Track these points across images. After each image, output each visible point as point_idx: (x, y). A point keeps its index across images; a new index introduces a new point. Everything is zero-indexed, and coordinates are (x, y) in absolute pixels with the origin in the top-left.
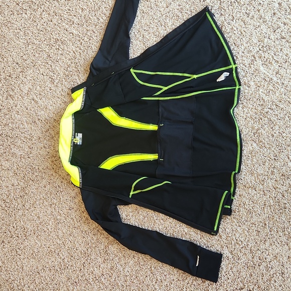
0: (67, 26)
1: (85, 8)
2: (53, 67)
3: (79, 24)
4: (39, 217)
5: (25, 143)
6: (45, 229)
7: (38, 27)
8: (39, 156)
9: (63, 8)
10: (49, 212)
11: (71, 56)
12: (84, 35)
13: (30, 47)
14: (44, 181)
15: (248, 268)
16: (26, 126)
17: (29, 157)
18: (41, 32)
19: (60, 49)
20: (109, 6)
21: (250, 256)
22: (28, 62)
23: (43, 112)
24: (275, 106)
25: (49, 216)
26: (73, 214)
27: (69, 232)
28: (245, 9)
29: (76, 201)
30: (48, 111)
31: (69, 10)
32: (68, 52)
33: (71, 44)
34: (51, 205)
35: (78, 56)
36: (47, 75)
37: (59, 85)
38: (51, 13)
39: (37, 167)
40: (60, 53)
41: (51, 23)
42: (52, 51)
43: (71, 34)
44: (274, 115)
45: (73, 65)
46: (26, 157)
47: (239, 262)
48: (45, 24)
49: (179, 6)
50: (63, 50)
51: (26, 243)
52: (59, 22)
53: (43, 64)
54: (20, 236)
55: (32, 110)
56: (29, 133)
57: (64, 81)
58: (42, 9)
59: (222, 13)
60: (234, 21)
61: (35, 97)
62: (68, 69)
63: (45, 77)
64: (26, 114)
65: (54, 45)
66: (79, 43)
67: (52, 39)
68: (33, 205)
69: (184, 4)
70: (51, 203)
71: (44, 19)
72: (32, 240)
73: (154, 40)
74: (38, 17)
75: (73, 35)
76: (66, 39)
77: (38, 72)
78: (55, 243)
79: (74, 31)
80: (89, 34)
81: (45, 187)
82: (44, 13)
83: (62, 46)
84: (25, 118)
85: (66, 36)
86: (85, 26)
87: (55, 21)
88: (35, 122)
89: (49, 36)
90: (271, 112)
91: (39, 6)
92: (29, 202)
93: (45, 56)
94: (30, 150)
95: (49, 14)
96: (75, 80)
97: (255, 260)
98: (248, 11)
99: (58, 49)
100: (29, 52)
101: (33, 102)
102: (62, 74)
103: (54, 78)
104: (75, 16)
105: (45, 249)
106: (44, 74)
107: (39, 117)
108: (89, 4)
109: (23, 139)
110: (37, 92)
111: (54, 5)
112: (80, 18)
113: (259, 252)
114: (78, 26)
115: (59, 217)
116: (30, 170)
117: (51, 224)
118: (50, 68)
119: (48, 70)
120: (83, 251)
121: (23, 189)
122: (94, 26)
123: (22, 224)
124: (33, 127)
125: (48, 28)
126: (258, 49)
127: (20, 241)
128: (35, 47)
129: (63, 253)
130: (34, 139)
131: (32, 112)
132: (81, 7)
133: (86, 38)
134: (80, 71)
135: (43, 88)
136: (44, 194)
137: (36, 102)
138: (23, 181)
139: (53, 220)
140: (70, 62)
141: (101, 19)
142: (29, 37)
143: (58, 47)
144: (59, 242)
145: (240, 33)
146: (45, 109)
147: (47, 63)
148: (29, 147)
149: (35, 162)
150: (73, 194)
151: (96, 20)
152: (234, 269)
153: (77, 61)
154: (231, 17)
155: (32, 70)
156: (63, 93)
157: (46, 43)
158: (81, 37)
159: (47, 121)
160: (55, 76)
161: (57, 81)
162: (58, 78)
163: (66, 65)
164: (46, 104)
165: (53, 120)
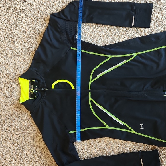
2: (13, 31)
10: (12, 150)
14: (7, 125)
19: (19, 16)
23: (4, 68)
25: (12, 154)
26: (34, 151)
29: (37, 139)
30: (9, 67)
32: (26, 19)
33: (29, 12)
34: (13, 144)
35: (36, 22)
36: (7, 37)
40: (19, 19)
42: (11, 17)
43: (29, 5)
45: (31, 29)
57: (23, 42)
62: (27, 32)
63: (6, 39)
65: (14, 13)
66: (36, 12)
67: (12, 8)
70: (13, 143)
76: (25, 8)
79: (32, 2)
80: (45, 4)
81: (7, 129)
83: (20, 14)
85: (24, 6)
89: (8, 6)
93: (6, 22)
99: (18, 16)
103: (14, 39)
106: (4, 36)
117: (13, 160)
118: (10, 31)
119: (8, 33)
133: (42, 8)
135: (4, 48)
136: (7, 136)
139: (15, 157)
140: (28, 27)
143: (17, 15)
146: (5, 65)
147: (7, 27)
150: (34, 134)
153: (35, 26)
156: (22, 52)
157: (6, 11)
158: (38, 7)
159: (8, 75)
160: (15, 38)
161: (16, 42)
162: (18, 40)
163: (25, 29)
164: (7, 61)
165: (14, 74)
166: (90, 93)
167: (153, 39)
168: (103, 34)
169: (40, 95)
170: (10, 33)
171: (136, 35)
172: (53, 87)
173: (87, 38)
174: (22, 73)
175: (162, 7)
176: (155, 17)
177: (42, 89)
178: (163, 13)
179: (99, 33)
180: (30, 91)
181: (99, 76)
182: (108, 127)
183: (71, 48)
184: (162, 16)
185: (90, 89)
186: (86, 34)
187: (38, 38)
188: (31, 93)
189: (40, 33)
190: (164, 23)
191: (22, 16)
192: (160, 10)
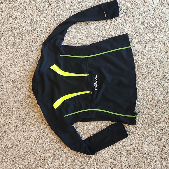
0: (24, 25)
1: (34, 14)
3: (30, 24)
4: (14, 137)
5: (3, 94)
6: (19, 144)
7: (7, 26)
8: (12, 101)
9: (21, 15)
11: (27, 42)
12: (34, 30)
13: (3, 38)
15: (136, 159)
16: (4, 84)
17: (6, 102)
18: (9, 29)
20: (47, 12)
21: (137, 152)
22: (2, 47)
24: (145, 66)
27: (32, 145)
31: (24, 16)
37: (22, 59)
38: (14, 18)
39: (11, 108)
41: (14, 24)
44: (145, 71)
46: (5, 102)
47: (131, 156)
48: (11, 25)
51: (8, 153)
52: (19, 23)
53: (11, 48)
54: (4, 149)
55: (7, 75)
56: (6, 88)
58: (9, 16)
61: (8, 67)
64: (3, 77)
68: (11, 130)
72: (11, 151)
73: (75, 31)
75: (28, 30)
77: (8, 52)
78: (25, 151)
82: (10, 18)
86: (34, 25)
87: (16, 23)
88: (9, 81)
90: (143, 69)
91: (7, 14)
92: (8, 128)
94: (7, 98)
95: (13, 19)
96: (30, 56)
97: (140, 154)
98: (126, 13)
100: (2, 41)
101: (7, 70)
102: (22, 53)
104: (28, 19)
105: (19, 155)
107: (11, 79)
108: (36, 12)
109: (2, 92)
110: (9, 64)
111: (15, 13)
112: (31, 20)
113: (142, 150)
114: (30, 25)
115: (26, 136)
116: (7, 110)
120: (41, 155)
121: (4, 121)
122: (39, 25)
123: (5, 141)
124: (7, 85)
126: (133, 34)
127: (4, 152)
128: (6, 38)
129: (30, 157)
130: (8, 92)
131: (6, 76)
132: (31, 14)
134: (33, 51)
137: (9, 70)
138: (4, 116)
141: (43, 21)
142: (2, 33)
144: (27, 151)
145: (122, 25)
148: (6, 96)
149: (10, 105)
151: (41, 21)
152: (129, 160)
155: (5, 52)
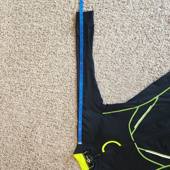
23: (59, 151)
28: (164, 33)
30: (62, 148)
32: (59, 105)
33: (59, 100)
35: (68, 105)
40: (54, 108)
42: (48, 109)
43: (57, 94)
45: (66, 111)
49: (120, 48)
50: (56, 105)
57: (65, 124)
59: (150, 41)
60: (161, 42)
62: (64, 115)
63: (51, 127)
65: (48, 105)
66: (64, 97)
67: (45, 102)
69: (123, 46)
71: (34, 92)
74: (29, 92)
79: (58, 91)
80: (69, 88)
83: (54, 103)
84: (48, 160)
85: (53, 96)
89: (42, 101)
93: (45, 114)
99: (52, 106)
103: (57, 125)
106: (49, 126)
118: (51, 120)
119: (50, 122)
125: (39, 97)
133: (68, 92)
135: (52, 135)
140: (63, 110)
143: (51, 105)
146: (59, 148)
147: (48, 118)
153: (68, 108)
154: (157, 41)
156: (67, 132)
157: (42, 106)
158: (64, 92)
159: (64, 155)
160: (57, 123)
161: (60, 126)
162: (60, 124)
163: (61, 114)
164: (59, 144)
165: (68, 152)
166: (135, 143)
167: (166, 80)
168: (123, 92)
169: (96, 162)
170: (52, 122)
171: (150, 81)
172: (103, 151)
173: (112, 100)
174: (74, 149)
175: (160, 52)
176: (159, 62)
177: (96, 156)
178: (163, 56)
179: (120, 93)
180: (86, 161)
181: (136, 127)
182: (164, 167)
183: (103, 113)
184: (163, 58)
185: (134, 140)
186: (110, 98)
187: (74, 116)
188: (88, 163)
189: (75, 112)
190: (168, 64)
191: (55, 104)
192: (160, 54)
